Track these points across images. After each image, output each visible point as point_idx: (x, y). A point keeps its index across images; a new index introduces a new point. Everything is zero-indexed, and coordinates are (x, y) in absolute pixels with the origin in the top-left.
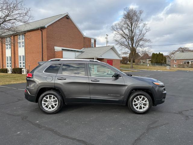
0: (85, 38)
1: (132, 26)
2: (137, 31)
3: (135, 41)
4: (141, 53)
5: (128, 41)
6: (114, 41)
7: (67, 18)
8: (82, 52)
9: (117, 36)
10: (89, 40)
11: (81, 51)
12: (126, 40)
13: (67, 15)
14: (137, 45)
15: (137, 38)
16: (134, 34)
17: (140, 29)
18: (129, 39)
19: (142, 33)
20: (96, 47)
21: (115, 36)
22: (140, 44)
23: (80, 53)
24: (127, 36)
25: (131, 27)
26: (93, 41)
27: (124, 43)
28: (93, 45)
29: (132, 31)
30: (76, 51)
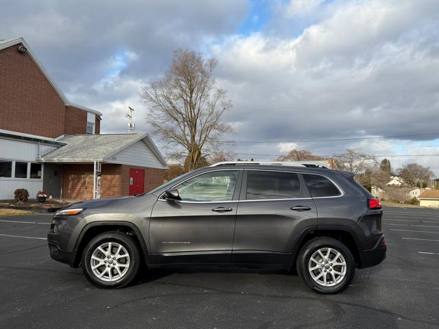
0: (70, 109)
1: (191, 93)
2: (203, 106)
3: (199, 128)
4: (212, 156)
5: (183, 127)
6: (149, 125)
7: (20, 52)
8: (59, 145)
9: (155, 112)
10: (82, 114)
11: (56, 143)
12: (179, 124)
13: (20, 44)
14: (203, 139)
15: (204, 121)
16: (196, 111)
17: (210, 103)
18: (186, 123)
19: (215, 110)
20: (101, 133)
21: (152, 112)
22: (210, 136)
23: (53, 148)
24: (180, 115)
25: (189, 95)
26: (91, 119)
27: (172, 130)
28: (92, 128)
29: (191, 105)
30: (40, 141)
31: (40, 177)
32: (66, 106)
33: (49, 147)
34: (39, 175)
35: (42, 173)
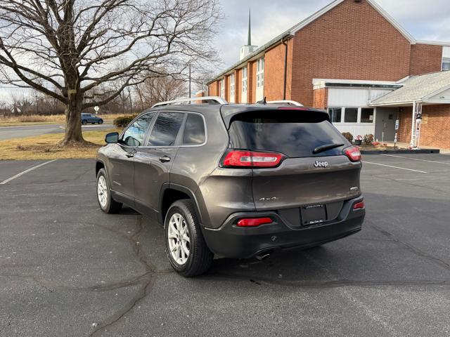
0: (417, 47)
7: (358, 1)
10: (434, 50)
11: (390, 86)
23: (387, 92)
26: (447, 53)
30: (371, 86)
31: (372, 121)
32: (412, 46)
33: (383, 91)
34: (370, 119)
35: (373, 117)
